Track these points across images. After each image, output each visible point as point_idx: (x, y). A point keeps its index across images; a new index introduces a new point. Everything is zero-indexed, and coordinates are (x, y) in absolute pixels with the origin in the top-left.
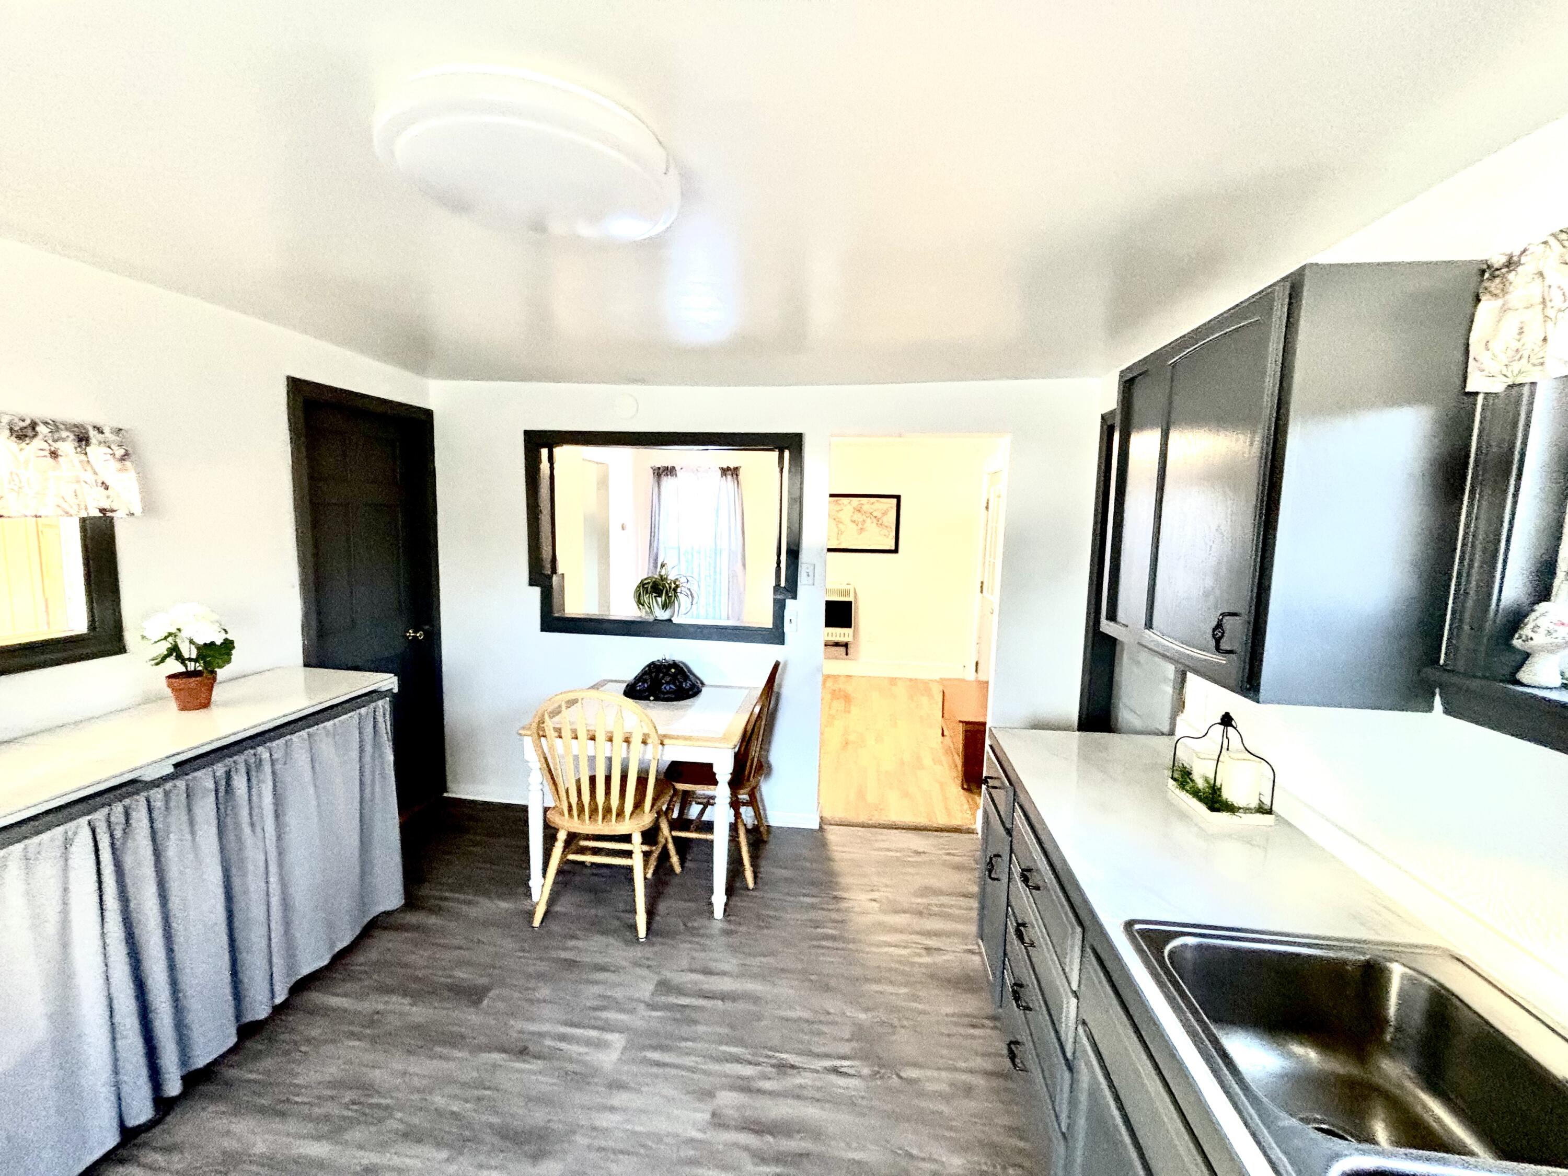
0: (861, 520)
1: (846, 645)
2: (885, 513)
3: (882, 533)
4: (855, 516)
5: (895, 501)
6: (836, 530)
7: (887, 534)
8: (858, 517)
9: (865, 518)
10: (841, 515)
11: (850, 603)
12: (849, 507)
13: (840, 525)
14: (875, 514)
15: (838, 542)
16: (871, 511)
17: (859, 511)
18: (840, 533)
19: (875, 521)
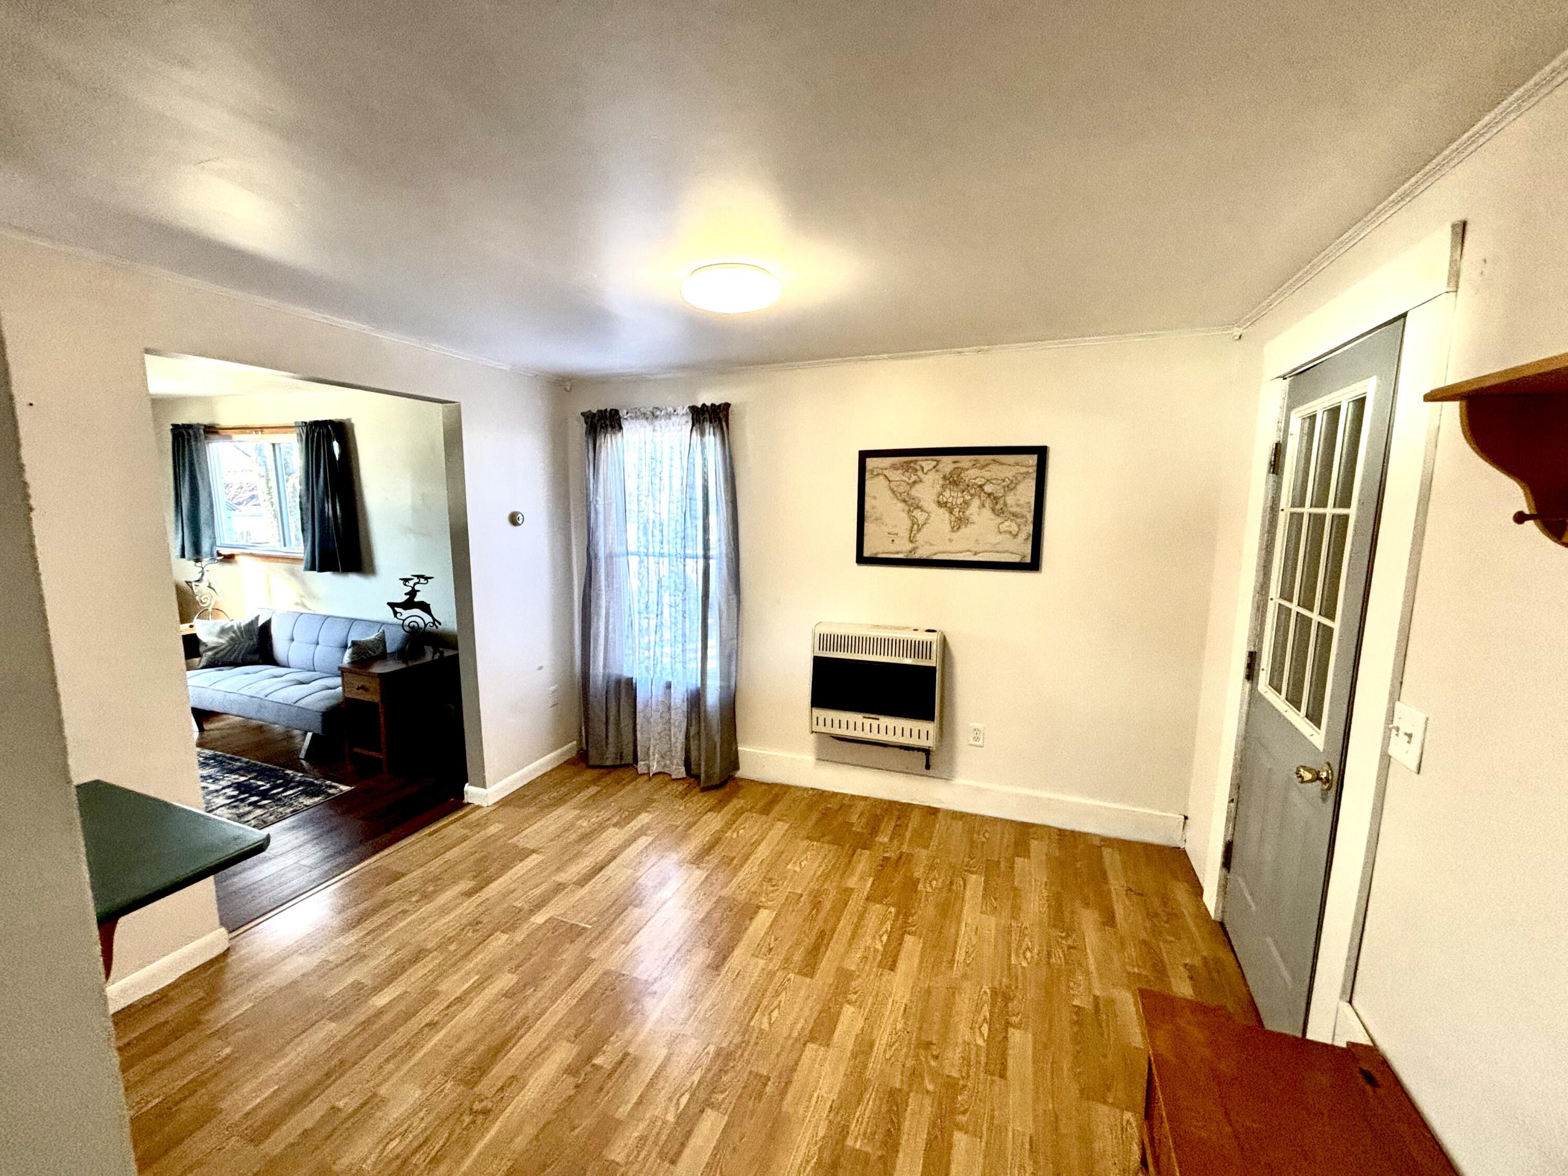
0: (960, 501)
1: (927, 752)
2: (1011, 487)
3: (1004, 527)
4: (947, 493)
5: (1033, 459)
6: (907, 523)
7: (1014, 528)
8: (953, 496)
9: (968, 497)
10: (917, 492)
11: (933, 669)
12: (932, 475)
13: (917, 513)
14: (988, 488)
15: (910, 546)
16: (979, 481)
17: (955, 483)
18: (915, 527)
19: (988, 503)
